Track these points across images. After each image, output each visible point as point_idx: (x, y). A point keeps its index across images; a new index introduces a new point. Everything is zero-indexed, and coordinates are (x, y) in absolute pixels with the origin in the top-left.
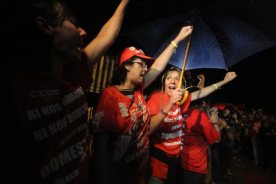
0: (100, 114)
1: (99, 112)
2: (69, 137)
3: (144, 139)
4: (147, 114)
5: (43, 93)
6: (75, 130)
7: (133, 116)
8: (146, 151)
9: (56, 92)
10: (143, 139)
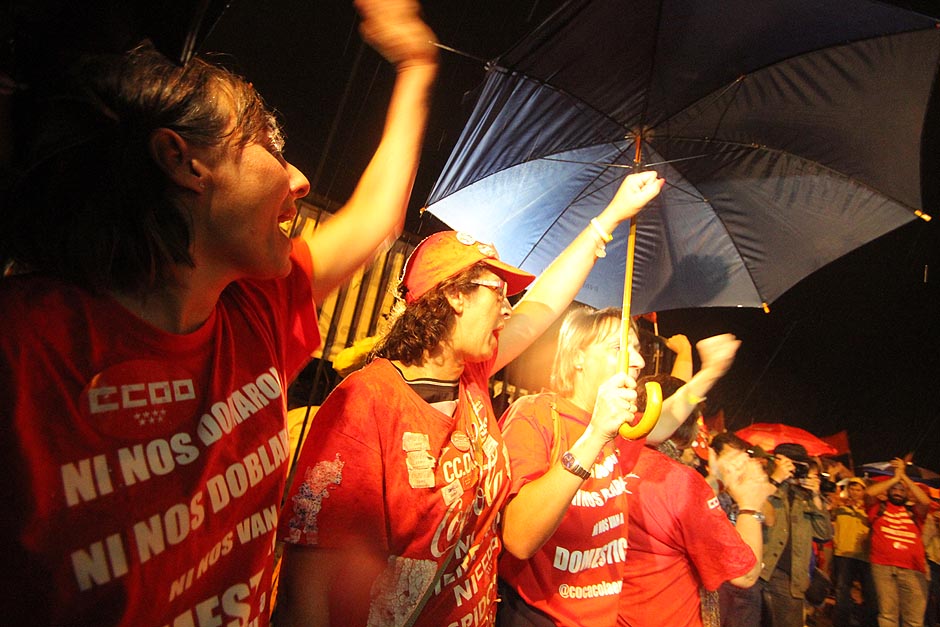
0: (328, 470)
1: (325, 462)
2: (203, 566)
3: (482, 568)
4: (501, 473)
5: (134, 396)
6: (230, 535)
7: (449, 487)
8: (484, 617)
9: (184, 390)
10: (479, 572)
